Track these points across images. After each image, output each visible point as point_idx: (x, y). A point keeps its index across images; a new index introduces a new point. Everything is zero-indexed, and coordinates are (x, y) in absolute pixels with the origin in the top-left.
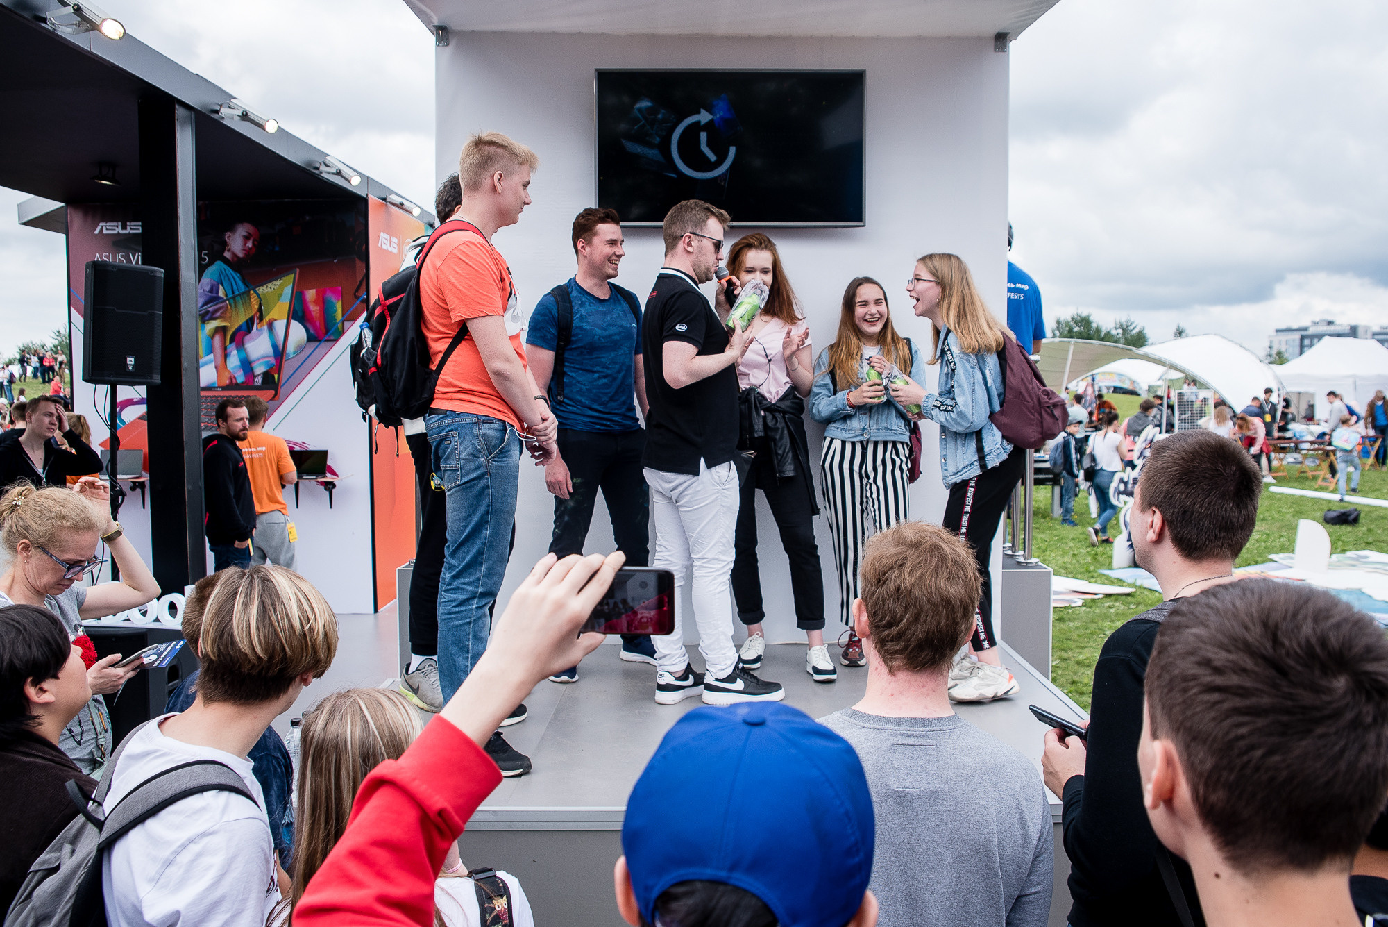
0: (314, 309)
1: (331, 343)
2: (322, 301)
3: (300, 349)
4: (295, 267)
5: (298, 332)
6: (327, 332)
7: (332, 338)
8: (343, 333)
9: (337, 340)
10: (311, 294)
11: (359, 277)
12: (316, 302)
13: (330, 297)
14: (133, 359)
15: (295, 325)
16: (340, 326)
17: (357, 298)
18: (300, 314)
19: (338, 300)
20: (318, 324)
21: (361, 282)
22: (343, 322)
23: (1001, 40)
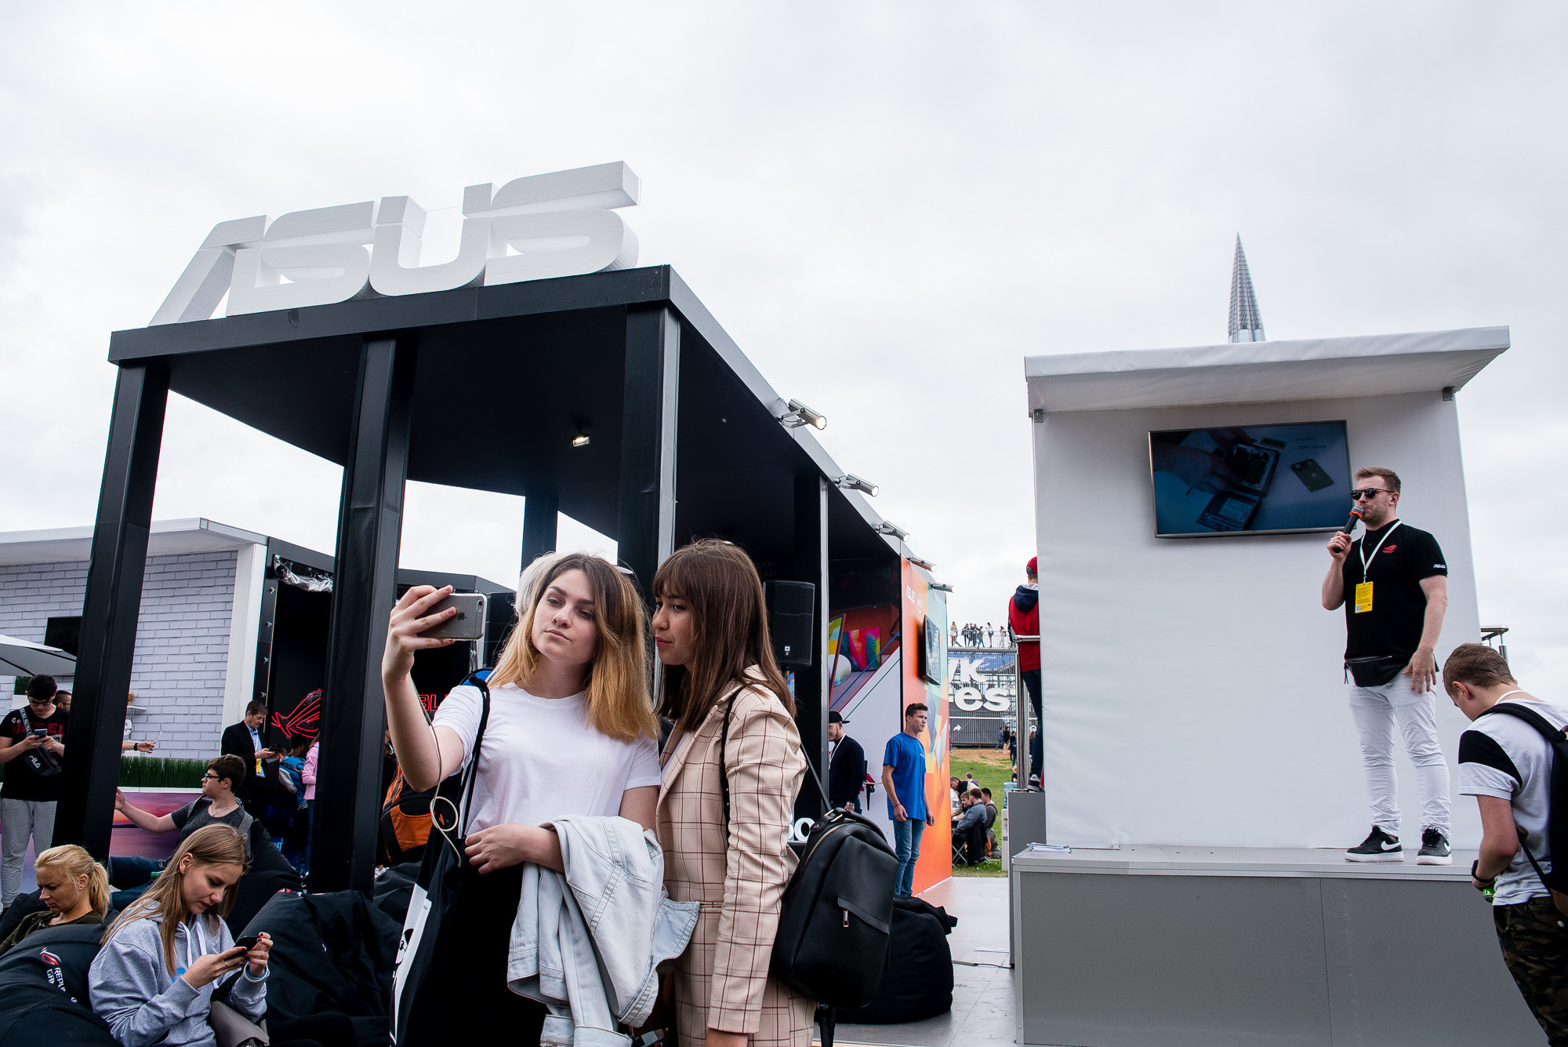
0: (857, 645)
1: (872, 673)
2: (862, 638)
3: (845, 677)
4: (843, 612)
5: (844, 663)
6: (868, 664)
7: (872, 668)
8: (881, 665)
9: (876, 670)
10: (855, 633)
11: (894, 619)
12: (859, 640)
13: (870, 636)
14: (786, 647)
15: (842, 659)
16: (878, 659)
17: (892, 636)
18: (846, 650)
19: (877, 637)
20: (860, 657)
21: (895, 623)
22: (881, 655)
23: (1448, 392)
